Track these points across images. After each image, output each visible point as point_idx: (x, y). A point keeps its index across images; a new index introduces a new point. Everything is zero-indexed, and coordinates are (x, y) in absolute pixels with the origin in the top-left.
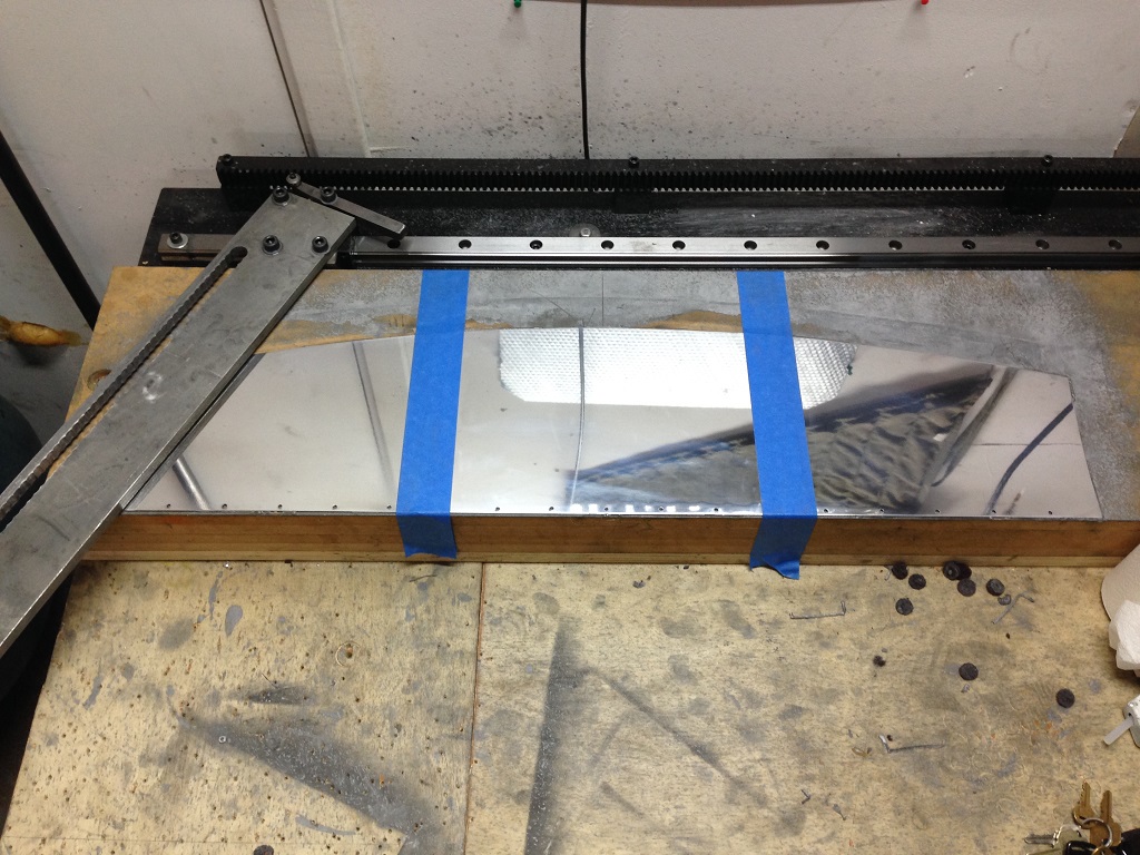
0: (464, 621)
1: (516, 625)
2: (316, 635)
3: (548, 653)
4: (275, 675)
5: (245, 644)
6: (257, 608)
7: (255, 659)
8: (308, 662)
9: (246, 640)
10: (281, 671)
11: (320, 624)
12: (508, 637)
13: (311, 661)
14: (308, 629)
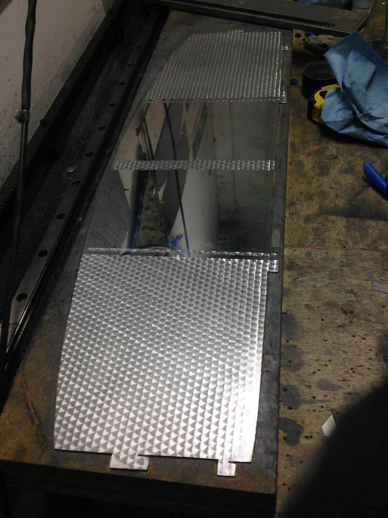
0: (325, 255)
1: (324, 232)
2: (338, 331)
3: (342, 218)
4: (372, 355)
5: (348, 376)
6: (319, 370)
7: (360, 368)
8: (359, 335)
9: (346, 375)
10: (368, 351)
11: (331, 329)
12: (333, 235)
13: (359, 334)
14: (335, 337)
